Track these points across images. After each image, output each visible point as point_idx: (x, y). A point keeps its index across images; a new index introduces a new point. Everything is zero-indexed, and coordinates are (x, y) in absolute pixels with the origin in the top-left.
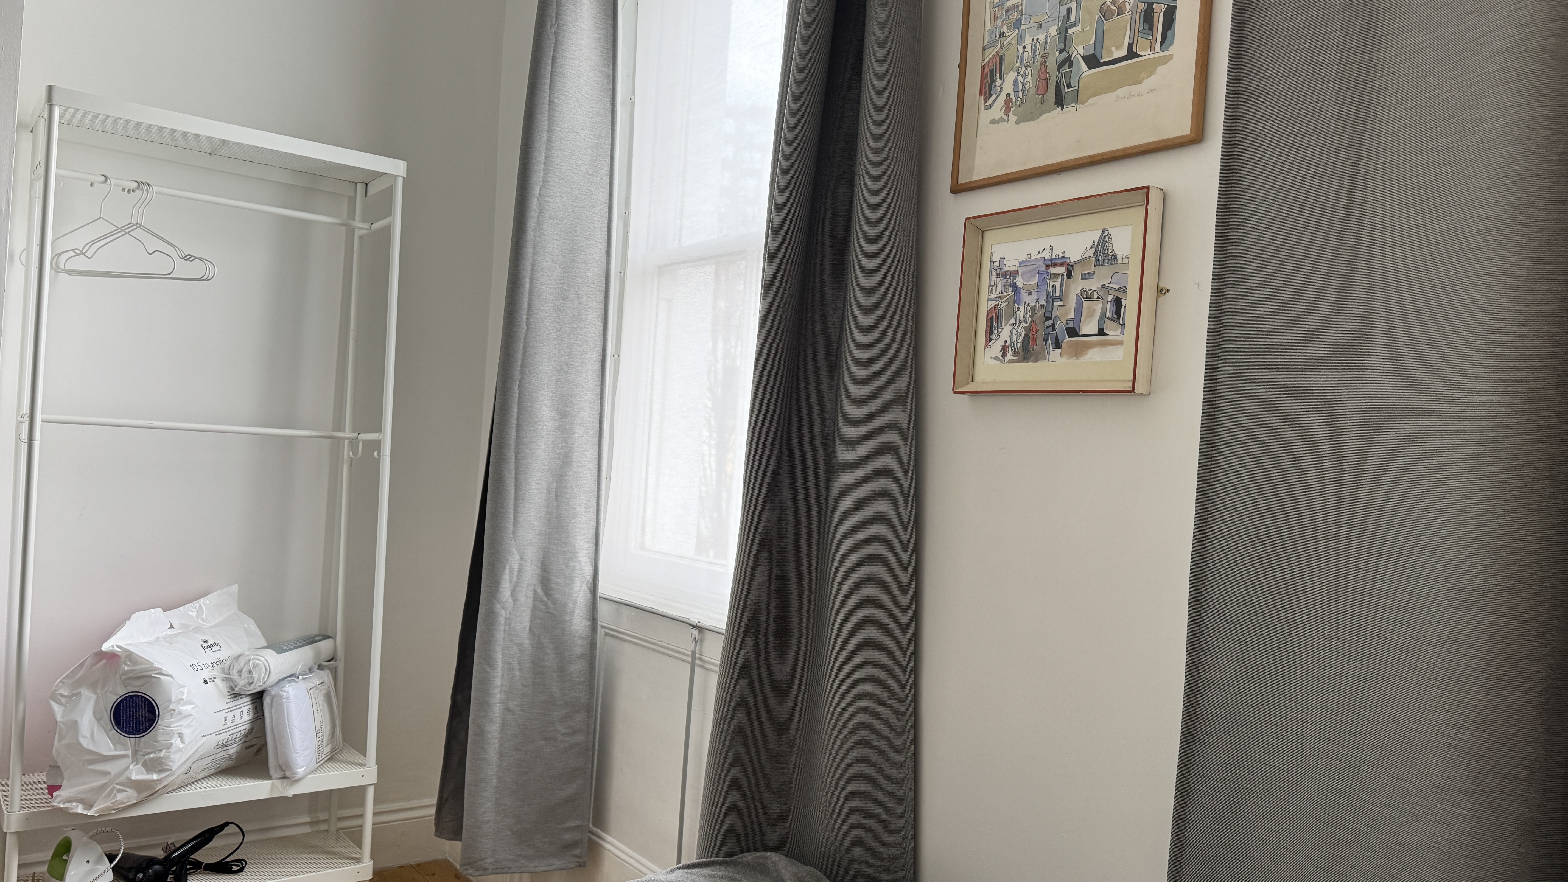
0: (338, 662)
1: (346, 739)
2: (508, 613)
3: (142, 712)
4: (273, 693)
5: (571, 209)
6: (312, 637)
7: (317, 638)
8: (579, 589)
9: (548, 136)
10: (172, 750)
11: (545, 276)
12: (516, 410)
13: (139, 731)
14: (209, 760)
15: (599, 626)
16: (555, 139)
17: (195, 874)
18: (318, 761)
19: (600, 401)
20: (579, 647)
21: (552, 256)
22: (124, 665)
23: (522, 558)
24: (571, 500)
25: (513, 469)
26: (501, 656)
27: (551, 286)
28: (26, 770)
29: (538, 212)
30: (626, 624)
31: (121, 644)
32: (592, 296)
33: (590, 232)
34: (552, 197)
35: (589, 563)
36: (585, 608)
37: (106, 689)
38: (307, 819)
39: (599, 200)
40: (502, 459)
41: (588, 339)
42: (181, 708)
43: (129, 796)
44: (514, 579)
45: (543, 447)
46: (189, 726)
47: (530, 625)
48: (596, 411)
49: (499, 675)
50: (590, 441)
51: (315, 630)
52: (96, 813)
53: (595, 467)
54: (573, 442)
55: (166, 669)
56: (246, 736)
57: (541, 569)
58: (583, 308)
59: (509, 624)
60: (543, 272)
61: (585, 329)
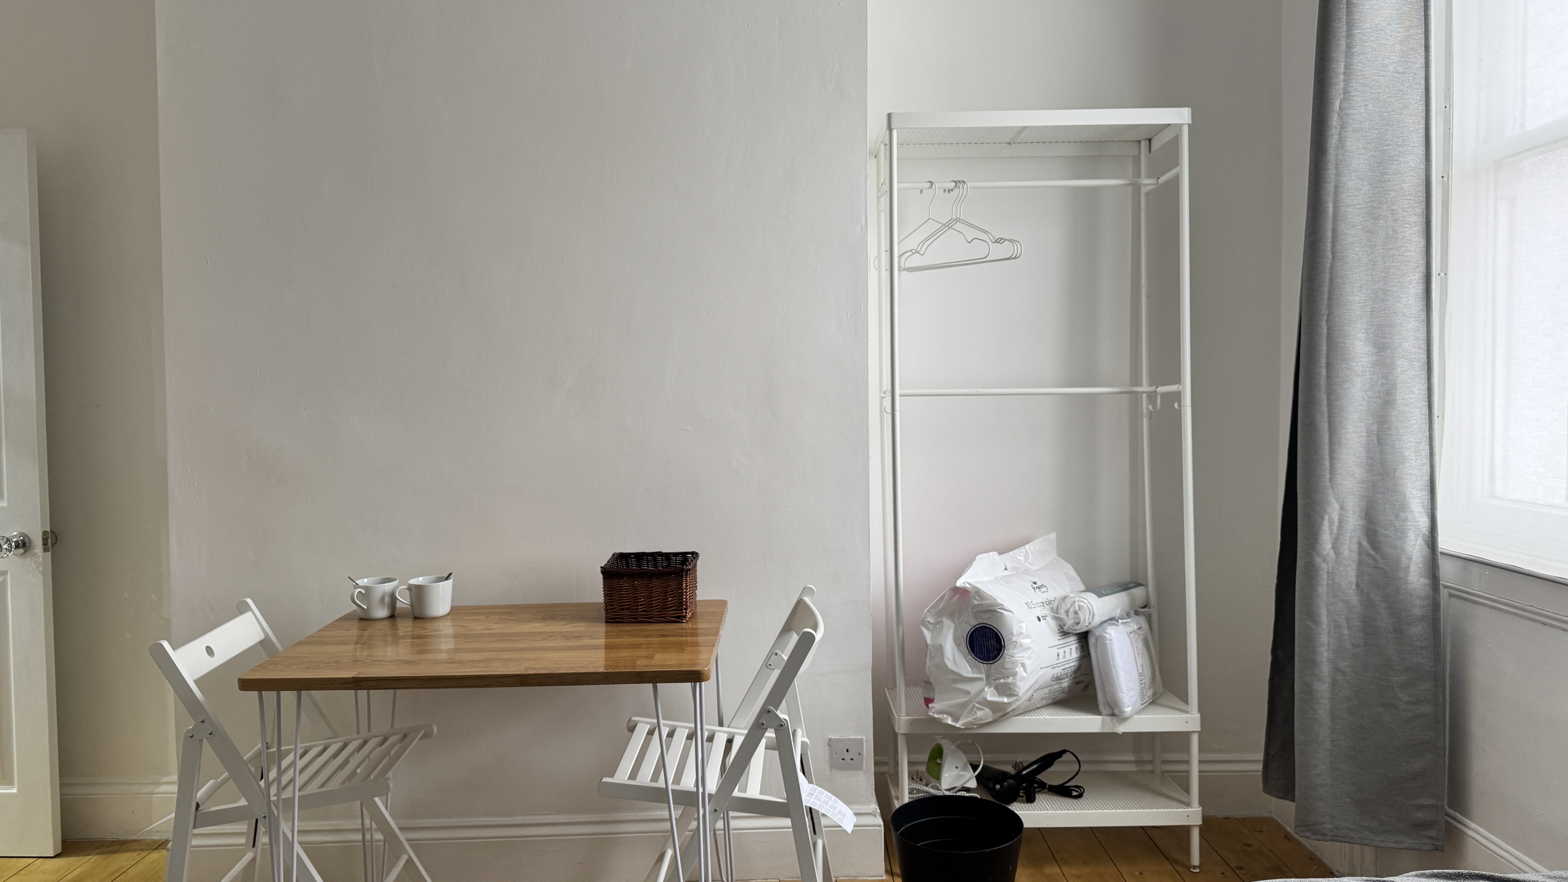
0: (1152, 609)
1: (1165, 685)
2: (1330, 568)
3: (991, 641)
4: (1097, 634)
5: (1379, 116)
6: (1126, 584)
7: (1131, 585)
8: (1413, 543)
9: (1348, 43)
10: (1018, 677)
11: (1351, 196)
12: (1325, 348)
13: (990, 659)
14: (1047, 690)
15: (1441, 586)
16: (1356, 44)
17: (1042, 793)
18: (1143, 702)
19: (1427, 329)
20: (1418, 608)
21: (1358, 173)
22: (974, 600)
23: (1342, 508)
24: (1396, 443)
25: (1326, 412)
26: (1326, 612)
27: (1358, 207)
28: (908, 684)
29: (1339, 127)
30: (1476, 584)
31: (971, 581)
32: (1409, 210)
33: (1404, 138)
34: (1355, 108)
35: (1425, 514)
36: (1423, 564)
37: (961, 619)
38: (1131, 758)
39: (1413, 99)
40: (1312, 402)
41: (1407, 259)
42: (1022, 641)
43: (984, 714)
44: (1335, 530)
45: (1360, 386)
46: (1029, 658)
47: (1357, 580)
48: (1422, 340)
49: (1326, 632)
50: (1416, 375)
51: (1127, 578)
52: (962, 726)
53: (1424, 403)
54: (1395, 378)
55: (1007, 606)
56: (1075, 672)
57: (1365, 520)
58: (1399, 225)
59: (1333, 579)
60: (1348, 192)
61: (1403, 248)
